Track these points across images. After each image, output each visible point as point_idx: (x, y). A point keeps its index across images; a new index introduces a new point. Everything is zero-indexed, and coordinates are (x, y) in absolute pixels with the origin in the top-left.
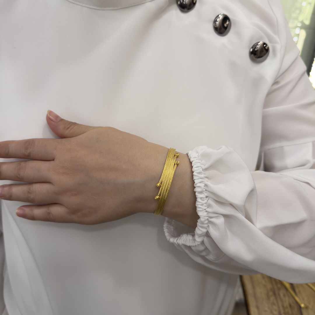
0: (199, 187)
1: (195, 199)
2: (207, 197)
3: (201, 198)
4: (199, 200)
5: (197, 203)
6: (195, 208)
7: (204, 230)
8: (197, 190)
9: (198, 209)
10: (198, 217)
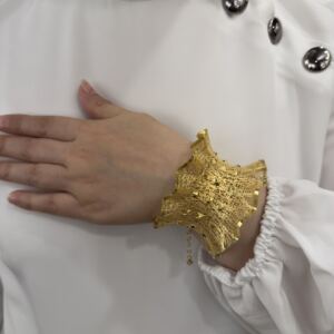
0: (269, 220)
1: (258, 232)
2: (273, 236)
3: (266, 235)
4: (262, 235)
5: (258, 239)
6: (253, 242)
7: (252, 275)
8: (265, 222)
9: (257, 246)
10: (252, 256)
